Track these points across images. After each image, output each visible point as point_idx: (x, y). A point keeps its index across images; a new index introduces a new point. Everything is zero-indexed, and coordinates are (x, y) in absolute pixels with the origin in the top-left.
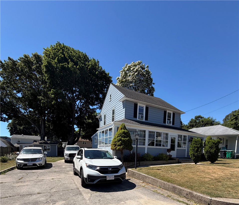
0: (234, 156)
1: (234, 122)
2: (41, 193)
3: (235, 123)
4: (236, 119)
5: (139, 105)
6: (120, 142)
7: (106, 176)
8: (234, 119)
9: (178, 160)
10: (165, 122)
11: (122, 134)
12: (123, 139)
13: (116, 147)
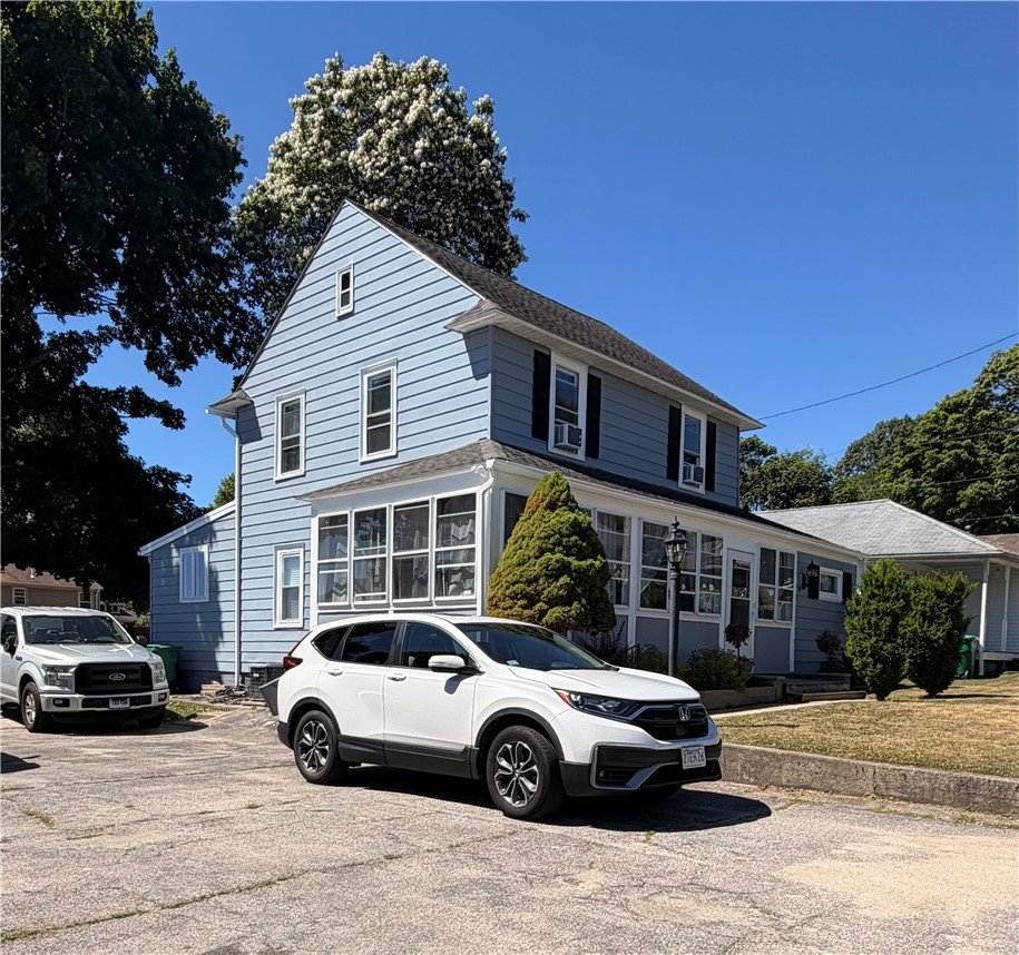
0: (977, 662)
1: (907, 483)
2: (400, 856)
3: (913, 489)
4: (915, 471)
5: (557, 361)
6: (565, 579)
7: (679, 750)
8: (906, 466)
9: (784, 686)
10: (672, 474)
11: (569, 536)
12: (575, 563)
13: (537, 607)
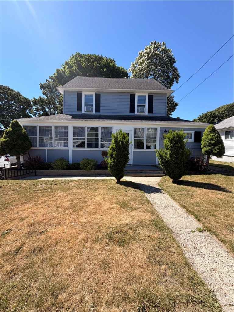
5: (84, 93)
10: (132, 110)
